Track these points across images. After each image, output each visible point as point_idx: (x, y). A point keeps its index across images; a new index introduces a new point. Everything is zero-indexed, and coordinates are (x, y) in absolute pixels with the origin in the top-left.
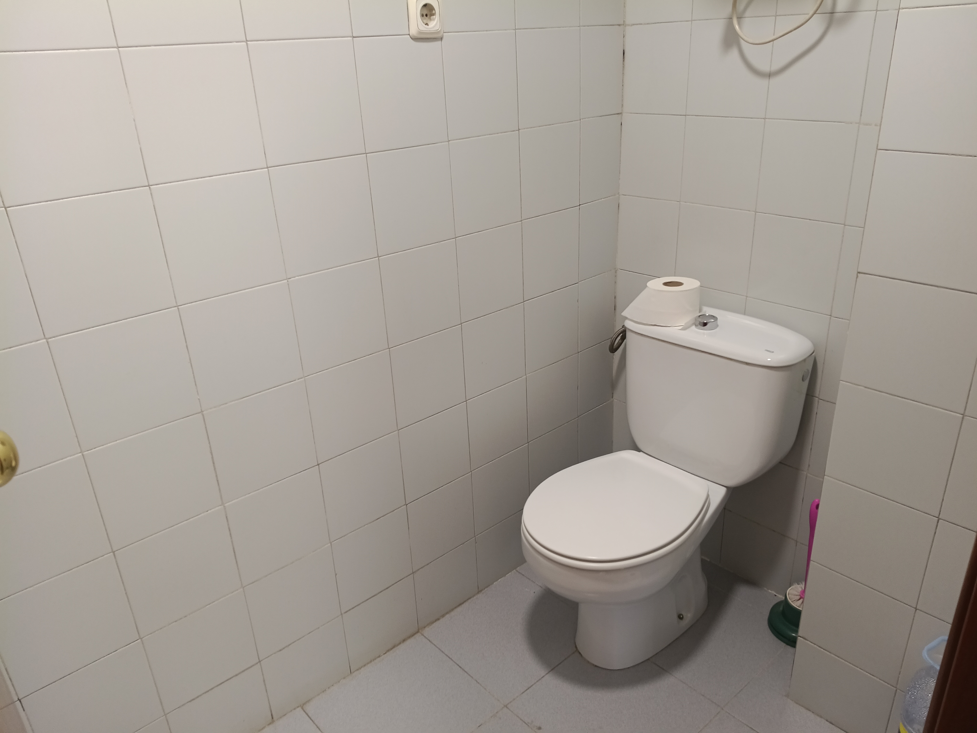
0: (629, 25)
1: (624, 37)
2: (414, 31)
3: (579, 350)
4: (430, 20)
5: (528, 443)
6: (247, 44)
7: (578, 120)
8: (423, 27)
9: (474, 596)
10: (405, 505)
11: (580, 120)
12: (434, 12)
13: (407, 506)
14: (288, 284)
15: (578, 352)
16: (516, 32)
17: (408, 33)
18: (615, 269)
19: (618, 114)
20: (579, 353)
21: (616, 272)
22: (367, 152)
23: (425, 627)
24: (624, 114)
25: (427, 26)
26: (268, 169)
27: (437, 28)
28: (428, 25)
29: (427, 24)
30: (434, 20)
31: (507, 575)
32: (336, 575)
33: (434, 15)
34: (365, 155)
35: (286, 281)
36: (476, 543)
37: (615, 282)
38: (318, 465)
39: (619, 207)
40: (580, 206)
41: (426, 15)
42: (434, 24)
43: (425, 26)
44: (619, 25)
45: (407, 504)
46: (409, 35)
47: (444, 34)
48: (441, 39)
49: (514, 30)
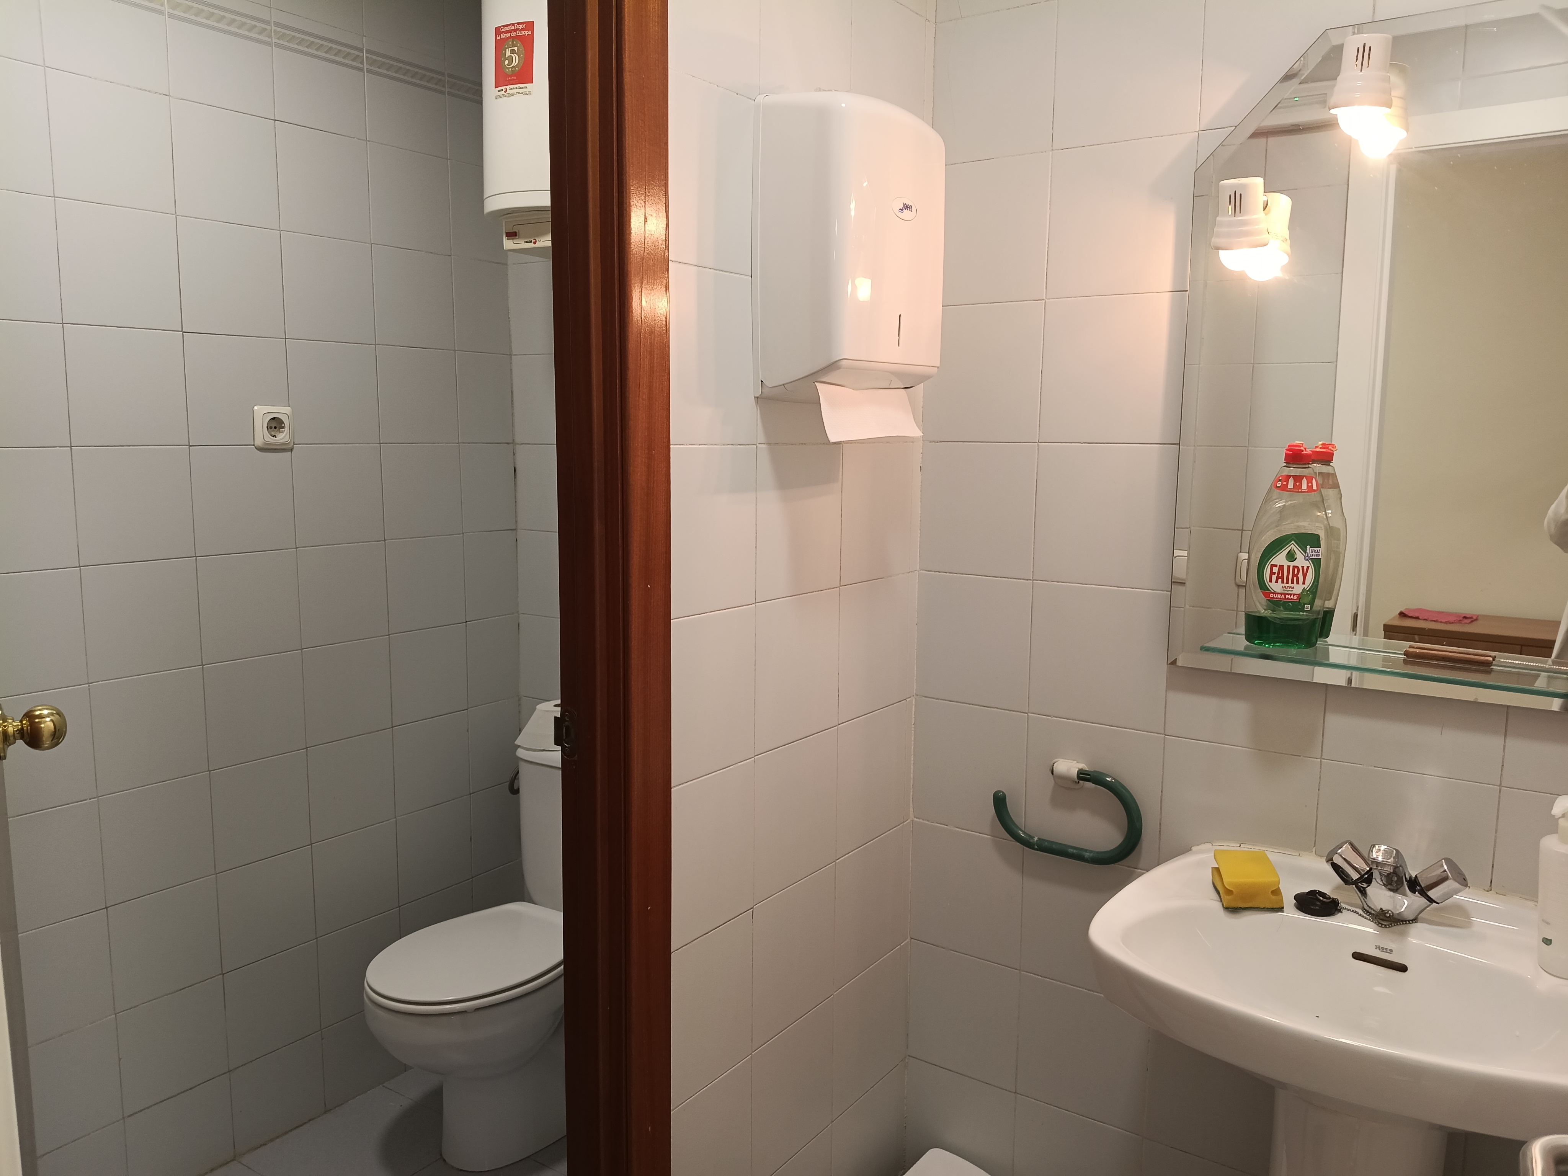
0: (518, 444)
1: (514, 455)
2: (259, 442)
3: (471, 790)
4: (280, 432)
5: (399, 907)
6: (71, 449)
7: (460, 534)
8: (269, 439)
9: (319, 1116)
10: (220, 974)
11: (463, 534)
12: (283, 425)
13: (223, 976)
14: (89, 689)
15: (470, 794)
16: (380, 446)
17: (253, 444)
18: (518, 696)
19: (511, 530)
20: (472, 795)
21: (519, 700)
22: (197, 556)
23: (244, 1154)
24: (518, 530)
25: (274, 438)
26: (80, 569)
27: (286, 439)
28: (276, 437)
29: (274, 436)
30: (283, 432)
31: (368, 1092)
32: (120, 1059)
33: (284, 427)
34: (195, 558)
35: (87, 685)
36: (322, 1039)
37: (519, 712)
38: (106, 908)
39: (519, 626)
40: (467, 623)
41: (275, 428)
42: (282, 437)
43: (272, 437)
44: (508, 443)
45: (224, 972)
46: (254, 445)
47: (295, 445)
48: (291, 450)
49: (378, 444)
